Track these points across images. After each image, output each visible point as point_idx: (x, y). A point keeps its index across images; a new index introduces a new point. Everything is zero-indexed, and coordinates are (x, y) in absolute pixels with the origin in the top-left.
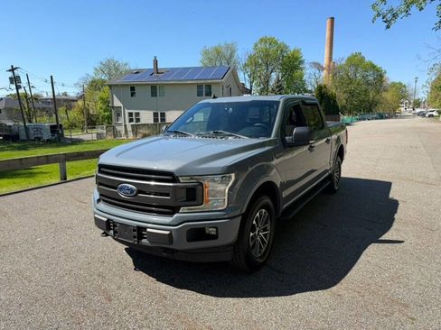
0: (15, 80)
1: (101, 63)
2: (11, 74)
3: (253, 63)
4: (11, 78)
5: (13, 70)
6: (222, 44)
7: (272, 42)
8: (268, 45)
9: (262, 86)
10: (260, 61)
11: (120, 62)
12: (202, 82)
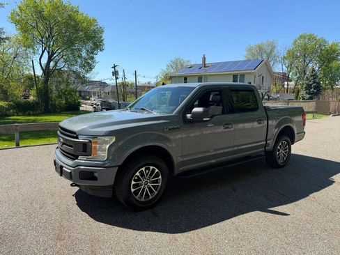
0: (115, 73)
1: (172, 61)
2: (113, 70)
3: (292, 56)
4: (113, 72)
5: (114, 67)
6: (265, 42)
7: (311, 38)
8: (306, 40)
9: (298, 75)
10: (299, 54)
11: (185, 60)
12: (237, 72)
